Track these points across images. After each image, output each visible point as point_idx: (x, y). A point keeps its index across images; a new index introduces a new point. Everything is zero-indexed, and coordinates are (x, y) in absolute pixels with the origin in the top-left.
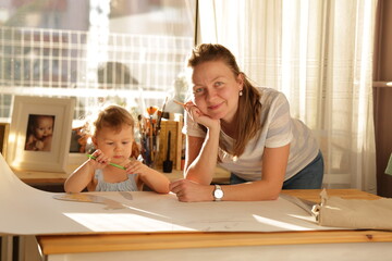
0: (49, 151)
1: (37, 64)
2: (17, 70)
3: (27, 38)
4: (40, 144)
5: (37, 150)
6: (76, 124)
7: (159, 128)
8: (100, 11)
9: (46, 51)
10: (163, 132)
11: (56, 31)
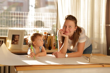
0: (18, 44)
1: (15, 21)
2: (9, 23)
3: (12, 14)
4: (15, 43)
5: (15, 44)
6: (25, 37)
7: (47, 38)
8: (32, 6)
9: (17, 18)
10: (48, 39)
11: (20, 12)
